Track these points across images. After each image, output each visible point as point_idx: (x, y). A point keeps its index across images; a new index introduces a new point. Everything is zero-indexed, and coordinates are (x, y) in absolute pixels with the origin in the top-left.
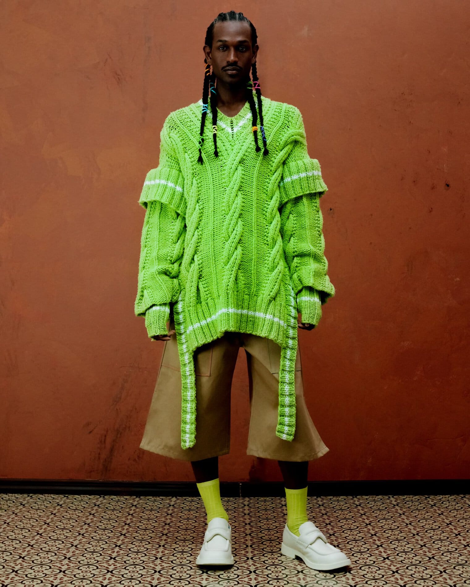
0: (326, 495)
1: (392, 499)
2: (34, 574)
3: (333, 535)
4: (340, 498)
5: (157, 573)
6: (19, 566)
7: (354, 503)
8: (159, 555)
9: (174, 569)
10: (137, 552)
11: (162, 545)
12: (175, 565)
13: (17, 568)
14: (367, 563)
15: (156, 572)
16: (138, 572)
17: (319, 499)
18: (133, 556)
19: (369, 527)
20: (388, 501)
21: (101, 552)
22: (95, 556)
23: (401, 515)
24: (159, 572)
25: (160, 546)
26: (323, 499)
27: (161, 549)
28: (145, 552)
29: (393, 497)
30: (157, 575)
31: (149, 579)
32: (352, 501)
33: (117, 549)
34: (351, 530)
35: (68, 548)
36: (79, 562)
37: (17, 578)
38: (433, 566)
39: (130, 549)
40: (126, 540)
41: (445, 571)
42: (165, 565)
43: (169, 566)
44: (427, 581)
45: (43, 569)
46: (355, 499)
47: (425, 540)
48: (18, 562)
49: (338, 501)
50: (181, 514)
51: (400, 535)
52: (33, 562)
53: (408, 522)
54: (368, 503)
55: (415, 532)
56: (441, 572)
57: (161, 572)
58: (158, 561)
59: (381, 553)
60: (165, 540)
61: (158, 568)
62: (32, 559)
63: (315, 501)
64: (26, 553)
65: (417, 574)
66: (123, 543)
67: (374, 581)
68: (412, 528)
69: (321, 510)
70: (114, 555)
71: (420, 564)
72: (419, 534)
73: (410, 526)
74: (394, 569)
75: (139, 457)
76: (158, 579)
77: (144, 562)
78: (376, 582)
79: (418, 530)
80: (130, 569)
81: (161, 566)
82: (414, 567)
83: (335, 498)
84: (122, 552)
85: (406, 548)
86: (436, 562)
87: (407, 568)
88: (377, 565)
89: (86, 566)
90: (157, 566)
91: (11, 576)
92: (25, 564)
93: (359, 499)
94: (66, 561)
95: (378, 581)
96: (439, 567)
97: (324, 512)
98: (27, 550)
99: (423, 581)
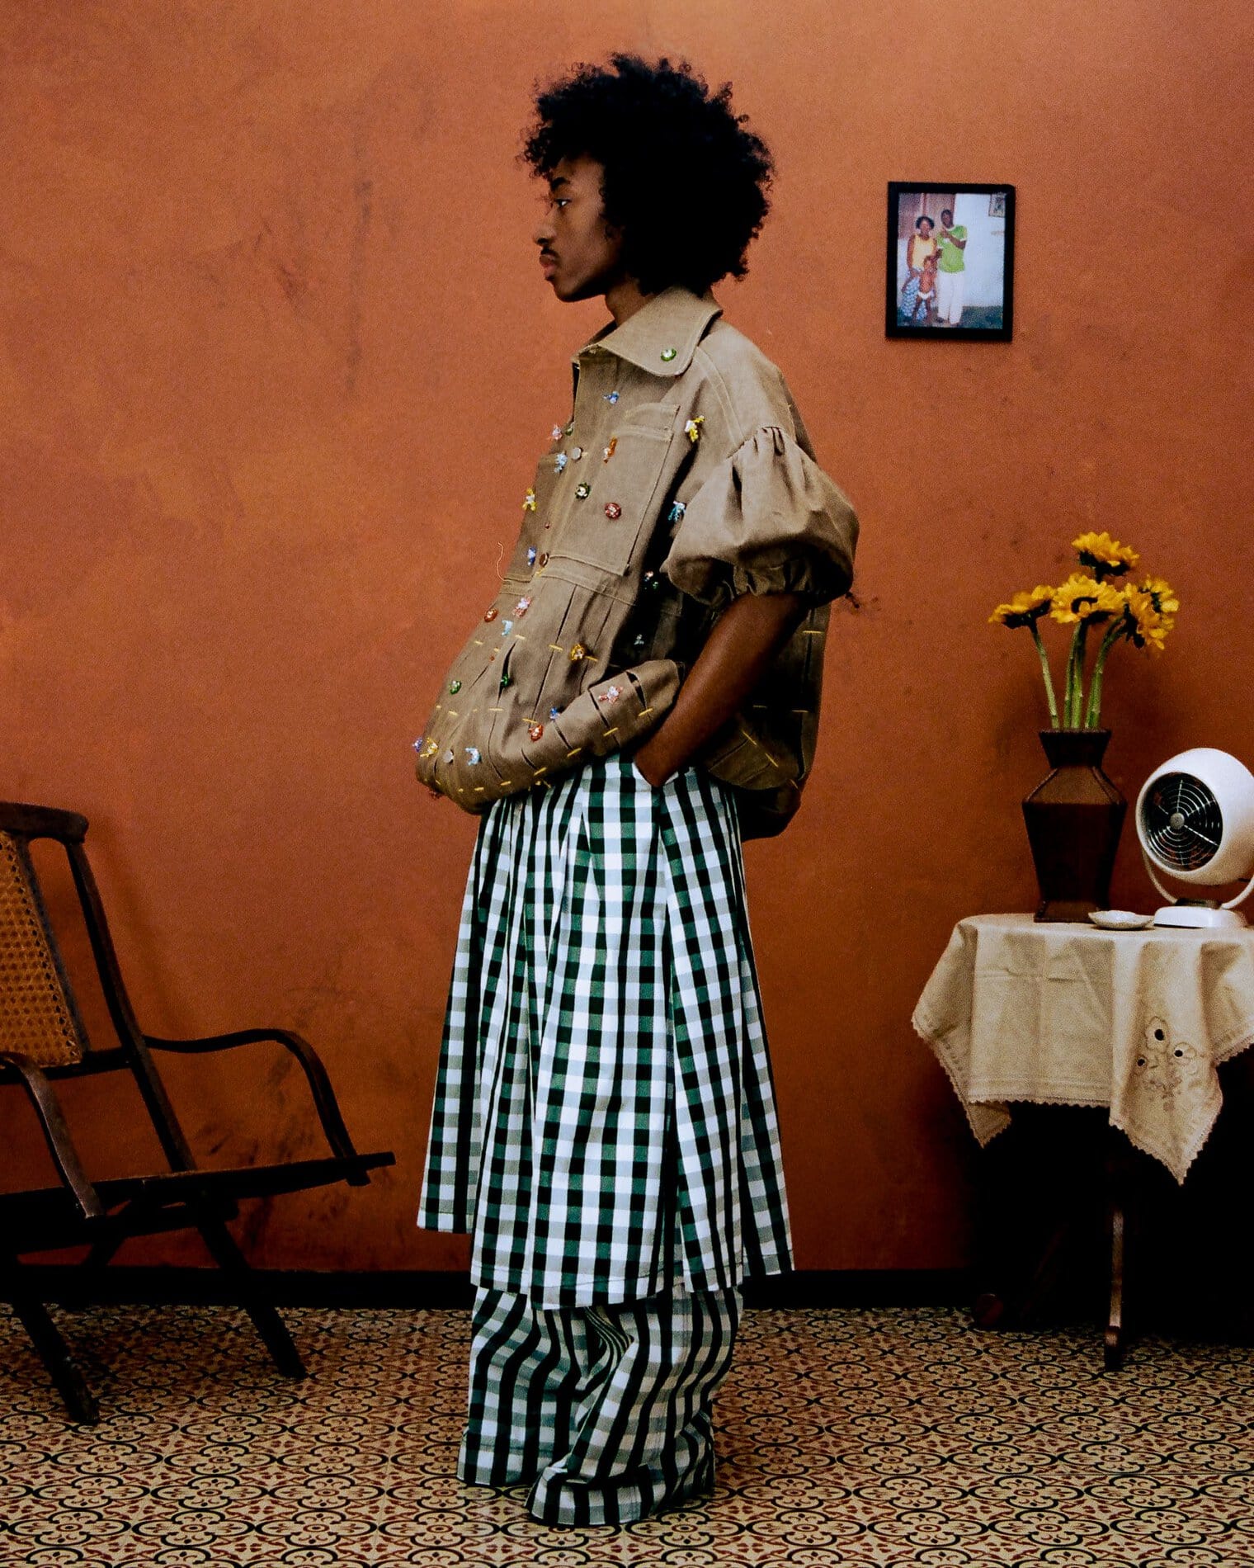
0: (797, 1306)
1: (957, 1314)
2: (79, 1498)
3: (817, 1401)
4: (830, 1313)
5: (385, 1496)
6: (43, 1480)
7: (864, 1325)
8: (391, 1452)
9: (427, 1485)
10: (337, 1445)
11: (396, 1426)
12: (428, 1476)
13: (37, 1484)
14: (901, 1472)
15: (381, 1492)
16: (337, 1493)
17: (779, 1314)
18: (326, 1455)
19: (904, 1383)
20: (948, 1319)
21: (246, 1445)
22: (231, 1454)
23: (979, 1352)
24: (390, 1493)
25: (392, 1429)
26: (788, 1314)
27: (394, 1437)
28: (356, 1445)
29: (960, 1310)
30: (384, 1502)
31: (365, 1510)
32: (859, 1319)
33: (286, 1437)
34: (858, 1389)
35: (165, 1435)
36: (193, 1469)
37: (38, 1508)
38: (1059, 1478)
39: (317, 1438)
40: (309, 1414)
41: (1088, 1491)
42: (404, 1476)
43: (415, 1480)
44: (1046, 1515)
45: (103, 1487)
46: (868, 1314)
47: (1041, 1415)
48: (41, 1470)
49: (826, 1318)
50: (441, 1352)
51: (980, 1401)
52: (78, 1468)
53: (997, 1370)
54: (900, 1324)
55: (1015, 1395)
56: (1080, 1494)
57: (395, 1493)
58: (389, 1468)
59: (935, 1446)
60: (404, 1415)
61: (387, 1484)
62: (77, 1462)
63: (770, 1319)
64: (60, 1447)
65: (1021, 1499)
66: (301, 1422)
67: (916, 1515)
68: (1008, 1385)
69: (785, 1340)
70: (280, 1452)
71: (1030, 1475)
72: (1026, 1400)
73: (1002, 1382)
74: (964, 1484)
75: (334, 1210)
76: (388, 1510)
77: (353, 1468)
78: (923, 1516)
79: (1024, 1389)
80: (319, 1487)
81: (395, 1478)
82: (1014, 1480)
83: (817, 1313)
84: (298, 1444)
85: (994, 1434)
86: (1069, 1469)
87: (997, 1483)
88: (923, 1477)
89: (210, 1480)
90: (383, 1477)
91: (22, 1504)
92: (58, 1475)
93: (877, 1315)
94: (161, 1468)
95: (927, 1515)
96: (1073, 1480)
97: (791, 1346)
98: (62, 1438)
99: (1035, 1514)
